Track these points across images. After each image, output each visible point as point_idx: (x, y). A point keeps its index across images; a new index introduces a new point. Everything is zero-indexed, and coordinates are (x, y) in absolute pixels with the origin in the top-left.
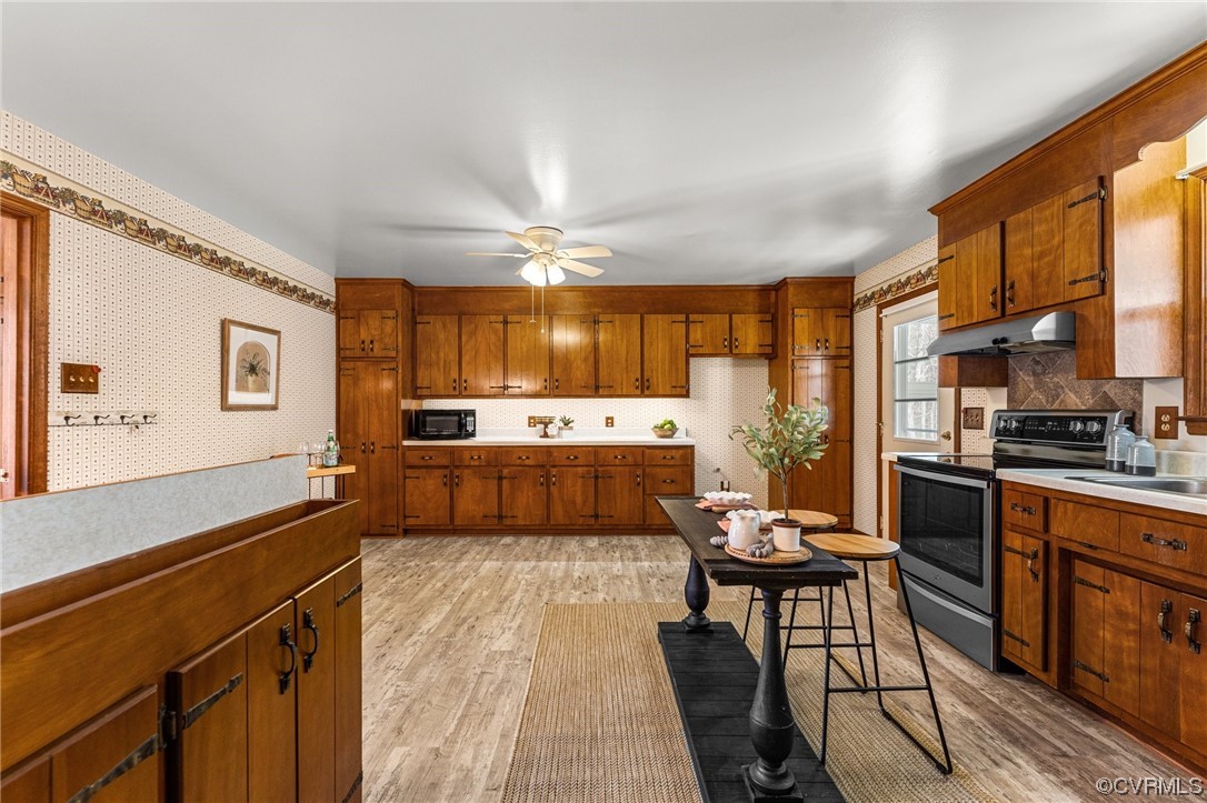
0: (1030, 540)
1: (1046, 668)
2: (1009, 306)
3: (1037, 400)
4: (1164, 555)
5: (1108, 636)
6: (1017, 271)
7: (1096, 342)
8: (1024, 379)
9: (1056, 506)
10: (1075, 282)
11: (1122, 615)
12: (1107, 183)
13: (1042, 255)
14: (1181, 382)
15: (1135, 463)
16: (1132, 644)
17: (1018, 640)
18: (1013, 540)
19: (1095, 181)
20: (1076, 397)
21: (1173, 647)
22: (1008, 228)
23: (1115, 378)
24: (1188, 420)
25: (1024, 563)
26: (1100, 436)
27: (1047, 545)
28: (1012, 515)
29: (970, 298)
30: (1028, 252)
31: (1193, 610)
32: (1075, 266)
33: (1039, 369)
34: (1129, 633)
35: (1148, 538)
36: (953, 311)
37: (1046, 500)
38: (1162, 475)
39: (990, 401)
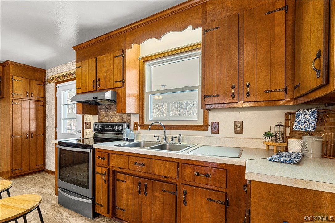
0: (104, 169)
1: (108, 213)
2: (98, 87)
3: (106, 120)
4: (139, 168)
5: (125, 196)
6: (101, 75)
7: (121, 102)
8: (102, 112)
9: (111, 156)
10: (116, 82)
11: (128, 188)
12: (124, 53)
13: (107, 71)
14: (139, 115)
15: (130, 139)
16: (131, 197)
17: (100, 205)
18: (99, 170)
19: (122, 50)
20: (116, 119)
21: (141, 195)
22: (98, 60)
23: (125, 113)
24: (140, 125)
25: (102, 177)
26: (122, 130)
27: (109, 169)
28: (98, 161)
29: (86, 82)
30: (104, 69)
31: (145, 183)
32: (116, 76)
33: (107, 110)
34: (130, 194)
35: (136, 163)
36: (81, 87)
37: (109, 154)
38: (136, 141)
39: (93, 119)
